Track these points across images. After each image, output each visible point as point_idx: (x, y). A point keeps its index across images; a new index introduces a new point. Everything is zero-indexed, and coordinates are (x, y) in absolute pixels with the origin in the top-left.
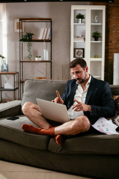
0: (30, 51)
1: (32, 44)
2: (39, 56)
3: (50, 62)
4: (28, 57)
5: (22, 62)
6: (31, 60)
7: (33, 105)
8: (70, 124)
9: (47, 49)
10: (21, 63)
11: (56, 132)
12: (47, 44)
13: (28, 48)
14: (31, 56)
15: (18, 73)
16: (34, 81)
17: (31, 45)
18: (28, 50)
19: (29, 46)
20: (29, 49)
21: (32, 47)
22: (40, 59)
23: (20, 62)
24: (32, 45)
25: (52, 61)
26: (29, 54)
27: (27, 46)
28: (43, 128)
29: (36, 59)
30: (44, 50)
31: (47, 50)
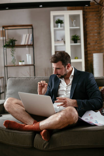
0: (14, 56)
2: (22, 60)
3: (33, 65)
4: (12, 62)
5: (7, 67)
6: (15, 64)
7: (16, 101)
8: (56, 117)
9: (29, 53)
10: (6, 68)
11: (41, 126)
12: (29, 50)
15: (3, 77)
16: (17, 78)
17: (14, 51)
19: (12, 51)
20: (12, 54)
21: (15, 52)
22: (24, 63)
23: (5, 66)
24: (15, 50)
25: (35, 65)
26: (13, 59)
28: (28, 124)
29: (20, 64)
30: (27, 55)
31: (30, 55)
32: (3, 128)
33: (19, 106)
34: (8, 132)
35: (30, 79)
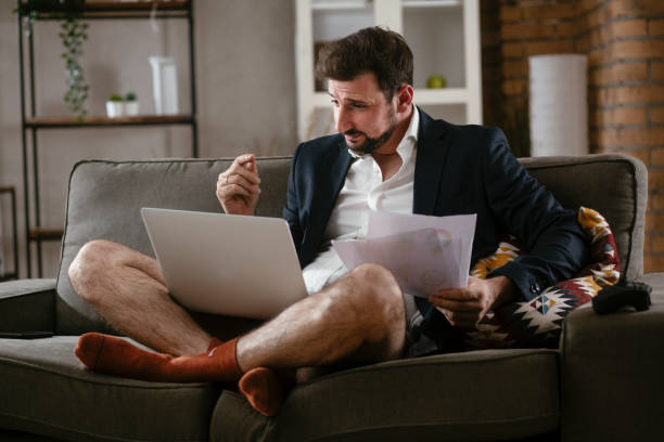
0: (78, 68)
1: (85, 26)
2: (124, 92)
3: (189, 120)
4: (67, 99)
5: (36, 127)
6: (85, 113)
9: (166, 53)
10: (29, 133)
11: (245, 355)
12: (165, 31)
13: (65, 50)
14: (81, 94)
15: (12, 190)
16: (119, 166)
17: (79, 35)
18: (64, 61)
19: (70, 40)
20: (71, 56)
21: (86, 46)
22: (133, 110)
23: (25, 125)
24: (87, 31)
26: (72, 82)
27: (61, 40)
29: (113, 110)
30: (155, 63)
31: (170, 59)
32: (70, 369)
33: (142, 277)
34: (95, 384)
35: (186, 167)
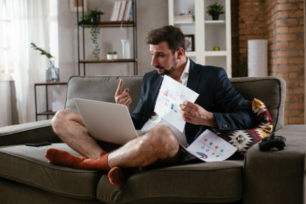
0: (97, 43)
1: (99, 29)
2: (114, 50)
3: (133, 61)
4: (93, 53)
5: (84, 63)
6: (99, 58)
7: (72, 115)
9: (128, 38)
12: (128, 31)
13: (93, 37)
14: (98, 52)
16: (85, 78)
17: (97, 32)
18: (92, 41)
19: (94, 34)
20: (94, 39)
21: (99, 36)
22: (116, 57)
23: (80, 62)
26: (95, 48)
27: (91, 34)
28: (90, 157)
29: (109, 57)
30: (123, 41)
31: (128, 41)
33: (77, 125)
